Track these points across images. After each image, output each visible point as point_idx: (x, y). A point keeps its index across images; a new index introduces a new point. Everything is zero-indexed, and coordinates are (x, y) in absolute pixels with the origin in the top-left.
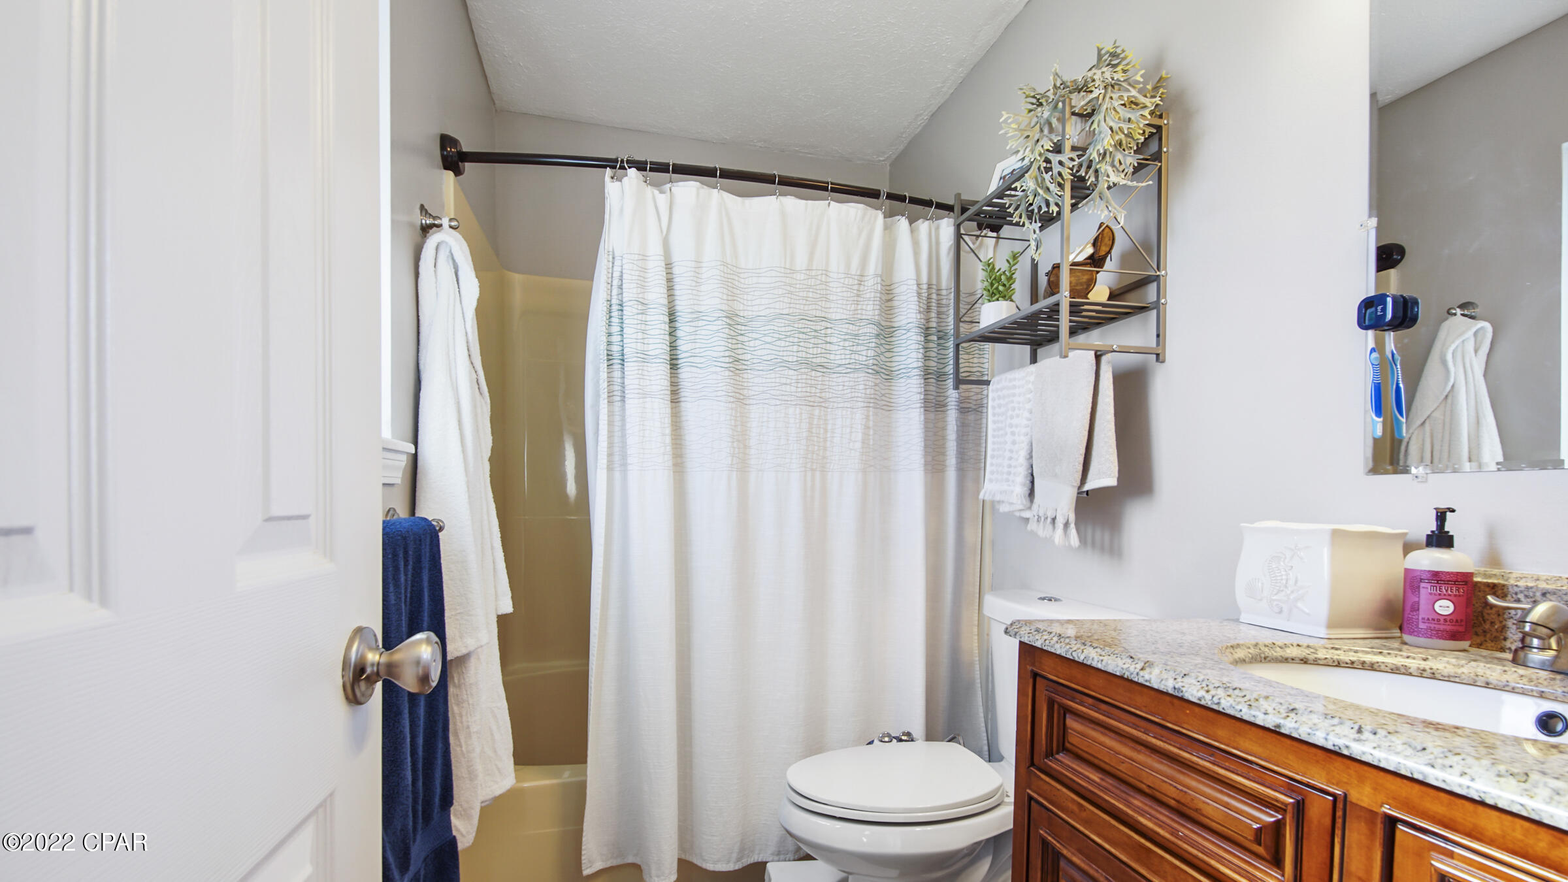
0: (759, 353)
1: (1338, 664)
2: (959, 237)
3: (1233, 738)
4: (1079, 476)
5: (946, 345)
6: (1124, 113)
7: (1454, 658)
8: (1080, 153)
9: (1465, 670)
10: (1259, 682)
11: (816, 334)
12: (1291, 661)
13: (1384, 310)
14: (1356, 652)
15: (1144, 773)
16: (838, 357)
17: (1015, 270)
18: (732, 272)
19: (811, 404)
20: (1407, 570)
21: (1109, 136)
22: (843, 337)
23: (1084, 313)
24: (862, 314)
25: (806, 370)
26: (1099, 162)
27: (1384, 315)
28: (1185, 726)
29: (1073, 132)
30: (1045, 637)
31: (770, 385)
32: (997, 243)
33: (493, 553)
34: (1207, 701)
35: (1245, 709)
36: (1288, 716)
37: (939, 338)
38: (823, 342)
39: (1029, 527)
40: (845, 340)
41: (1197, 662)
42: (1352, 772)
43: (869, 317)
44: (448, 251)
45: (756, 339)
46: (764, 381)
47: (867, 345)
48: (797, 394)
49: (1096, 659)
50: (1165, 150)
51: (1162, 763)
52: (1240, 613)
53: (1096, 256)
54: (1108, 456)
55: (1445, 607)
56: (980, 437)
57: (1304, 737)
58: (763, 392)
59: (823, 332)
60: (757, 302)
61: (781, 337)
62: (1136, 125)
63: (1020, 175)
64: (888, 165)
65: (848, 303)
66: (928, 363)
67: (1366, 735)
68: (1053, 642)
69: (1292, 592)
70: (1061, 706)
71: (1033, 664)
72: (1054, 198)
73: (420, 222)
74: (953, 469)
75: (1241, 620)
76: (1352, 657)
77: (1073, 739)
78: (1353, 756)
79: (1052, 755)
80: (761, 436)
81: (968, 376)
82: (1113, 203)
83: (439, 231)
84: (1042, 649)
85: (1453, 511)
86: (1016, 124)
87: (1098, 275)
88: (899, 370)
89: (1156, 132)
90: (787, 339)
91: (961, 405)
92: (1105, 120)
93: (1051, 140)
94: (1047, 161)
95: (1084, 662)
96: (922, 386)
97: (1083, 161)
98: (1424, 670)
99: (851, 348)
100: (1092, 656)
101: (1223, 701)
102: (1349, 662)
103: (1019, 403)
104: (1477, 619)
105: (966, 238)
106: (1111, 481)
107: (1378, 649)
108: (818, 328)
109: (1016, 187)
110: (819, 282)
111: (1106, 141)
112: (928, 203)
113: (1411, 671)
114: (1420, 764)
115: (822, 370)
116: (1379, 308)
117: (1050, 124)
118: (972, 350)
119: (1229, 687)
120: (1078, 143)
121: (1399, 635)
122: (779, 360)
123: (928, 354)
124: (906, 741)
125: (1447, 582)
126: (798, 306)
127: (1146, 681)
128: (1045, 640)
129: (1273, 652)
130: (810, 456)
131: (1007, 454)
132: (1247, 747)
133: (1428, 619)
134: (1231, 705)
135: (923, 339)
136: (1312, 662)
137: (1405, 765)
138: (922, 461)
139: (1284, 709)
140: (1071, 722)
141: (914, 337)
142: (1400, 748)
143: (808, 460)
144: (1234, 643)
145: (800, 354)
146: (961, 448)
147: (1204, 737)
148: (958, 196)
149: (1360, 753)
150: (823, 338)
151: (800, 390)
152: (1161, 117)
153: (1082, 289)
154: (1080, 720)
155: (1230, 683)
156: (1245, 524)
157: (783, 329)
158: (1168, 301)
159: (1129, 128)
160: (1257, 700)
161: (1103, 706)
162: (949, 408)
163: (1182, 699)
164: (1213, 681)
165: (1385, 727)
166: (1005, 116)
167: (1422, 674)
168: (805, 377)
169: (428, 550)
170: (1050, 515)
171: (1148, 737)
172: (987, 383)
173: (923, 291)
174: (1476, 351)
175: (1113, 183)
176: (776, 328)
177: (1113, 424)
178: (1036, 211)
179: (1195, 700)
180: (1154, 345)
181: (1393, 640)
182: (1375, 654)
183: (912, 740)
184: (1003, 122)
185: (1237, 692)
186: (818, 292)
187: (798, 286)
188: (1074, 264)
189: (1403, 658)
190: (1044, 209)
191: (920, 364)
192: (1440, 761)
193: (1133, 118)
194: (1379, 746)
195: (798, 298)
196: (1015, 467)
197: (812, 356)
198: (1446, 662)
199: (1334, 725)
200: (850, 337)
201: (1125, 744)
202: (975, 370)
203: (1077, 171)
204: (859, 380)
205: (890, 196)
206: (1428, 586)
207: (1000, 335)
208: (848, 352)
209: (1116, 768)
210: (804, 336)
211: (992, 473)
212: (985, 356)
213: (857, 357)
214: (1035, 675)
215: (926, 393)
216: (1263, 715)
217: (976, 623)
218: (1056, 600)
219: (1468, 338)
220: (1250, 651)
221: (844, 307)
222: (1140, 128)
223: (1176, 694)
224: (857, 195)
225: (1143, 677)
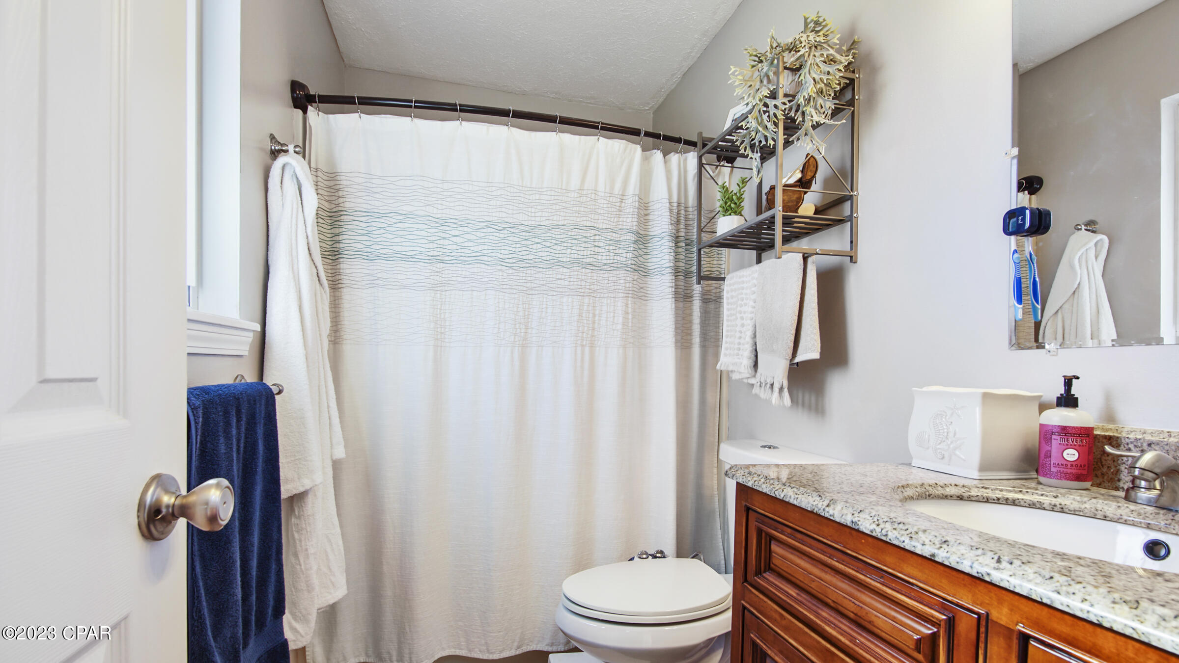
0: (540, 254)
1: (987, 500)
2: (701, 165)
3: (898, 564)
4: (790, 351)
5: (692, 250)
6: (825, 68)
7: (1078, 496)
8: (790, 98)
9: (1087, 506)
10: (919, 517)
11: (586, 240)
12: (950, 498)
13: (1024, 220)
14: (1002, 490)
15: (829, 590)
16: (604, 258)
17: (744, 191)
18: (518, 191)
19: (582, 294)
20: (1041, 425)
21: (812, 85)
22: (608, 242)
23: (795, 225)
24: (623, 225)
25: (578, 268)
26: (805, 105)
27: (1024, 223)
28: (861, 552)
29: (786, 82)
30: (755, 479)
31: (548, 280)
32: (732, 171)
33: (328, 412)
34: (878, 533)
35: (907, 541)
36: (941, 547)
37: (687, 245)
38: (592, 246)
39: (754, 391)
40: (610, 245)
41: (872, 500)
42: (992, 595)
43: (629, 228)
44: (293, 170)
45: (538, 243)
46: (544, 276)
47: (627, 249)
48: (570, 287)
49: (793, 497)
50: (857, 97)
51: (843, 582)
52: (912, 458)
53: (804, 180)
54: (812, 336)
55: (1071, 455)
56: (719, 321)
57: (954, 565)
58: (543, 285)
59: (592, 238)
60: (539, 214)
61: (557, 242)
62: (834, 77)
63: (744, 117)
64: (652, 113)
65: (612, 216)
66: (677, 264)
67: (1004, 564)
68: (760, 483)
69: (952, 442)
70: (767, 534)
71: (746, 501)
72: (770, 133)
73: (270, 148)
74: (698, 346)
75: (912, 465)
76: (999, 495)
77: (776, 561)
78: (993, 582)
79: (761, 574)
80: (541, 320)
81: (710, 274)
82: (816, 137)
83: (286, 155)
84: (752, 489)
85: (1078, 378)
86: (742, 76)
87: (805, 196)
88: (654, 269)
89: (850, 84)
90: (562, 245)
91: (704, 297)
92: (810, 73)
93: (769, 89)
94: (766, 105)
95: (784, 499)
96: (673, 281)
97: (792, 105)
98: (1055, 506)
99: (614, 251)
100: (790, 495)
101: (889, 533)
102: (996, 498)
103: (746, 294)
104: (1097, 464)
105: (707, 167)
106: (816, 355)
107: (1018, 488)
108: (588, 235)
109: (742, 125)
110: (589, 199)
111: (810, 89)
112: (678, 140)
113: (1044, 506)
114: (1048, 591)
115: (591, 268)
116: (1020, 218)
117: (768, 77)
118: (712, 254)
119: (895, 522)
120: (790, 92)
121: (1036, 476)
122: (555, 261)
123: (678, 257)
124: (659, 557)
125: (1072, 435)
126: (571, 218)
127: (831, 516)
128: (755, 481)
129: (935, 491)
130: (580, 335)
131: (738, 335)
132: (910, 572)
133: (1058, 464)
134: (896, 537)
135: (674, 245)
136: (966, 499)
137: (1035, 591)
138: (674, 340)
139: (938, 541)
140: (774, 547)
141: (667, 244)
142: (1032, 576)
143: (578, 338)
144: (904, 483)
145: (572, 256)
146: (704, 330)
147: (876, 562)
148: (700, 134)
149: (999, 579)
150: (592, 243)
151: (572, 283)
152: (854, 72)
153: (793, 205)
154: (782, 546)
155: (896, 518)
156: (916, 389)
157: (559, 237)
158: (859, 215)
159: (827, 79)
160: (917, 533)
161: (799, 535)
162: (694, 298)
163: (858, 531)
164: (883, 517)
165: (1020, 557)
166: (733, 69)
167: (1053, 507)
168: (576, 273)
169: (263, 408)
170: (769, 381)
171: (832, 561)
172: (723, 279)
173: (674, 208)
174: (1096, 258)
175: (817, 122)
176: (553, 236)
177: (817, 310)
178: (757, 144)
179: (868, 532)
180: (849, 249)
181: (1031, 481)
182: (1016, 492)
183: (664, 557)
184: (731, 74)
185: (901, 526)
186: (589, 207)
187: (572, 203)
188: (786, 186)
189: (1039, 496)
190: (764, 143)
191: (672, 264)
192: (1064, 588)
193: (831, 71)
194: (1014, 575)
195: (571, 212)
196: (743, 345)
197: (582, 257)
198: (1072, 499)
199: (977, 556)
200: (613, 242)
201: (815, 566)
202: (714, 269)
203: (788, 114)
204: (620, 276)
205: (647, 134)
206: (1058, 438)
207: (732, 242)
208: (612, 254)
209: (808, 586)
210: (576, 242)
211: (727, 349)
212: (722, 259)
213: (618, 258)
214: (748, 509)
215: (677, 287)
216: (921, 546)
217: (716, 465)
218: (775, 448)
219: (1090, 248)
220: (917, 490)
221: (609, 219)
222: (836, 79)
223: (854, 527)
224: (622, 133)
225: (828, 512)
